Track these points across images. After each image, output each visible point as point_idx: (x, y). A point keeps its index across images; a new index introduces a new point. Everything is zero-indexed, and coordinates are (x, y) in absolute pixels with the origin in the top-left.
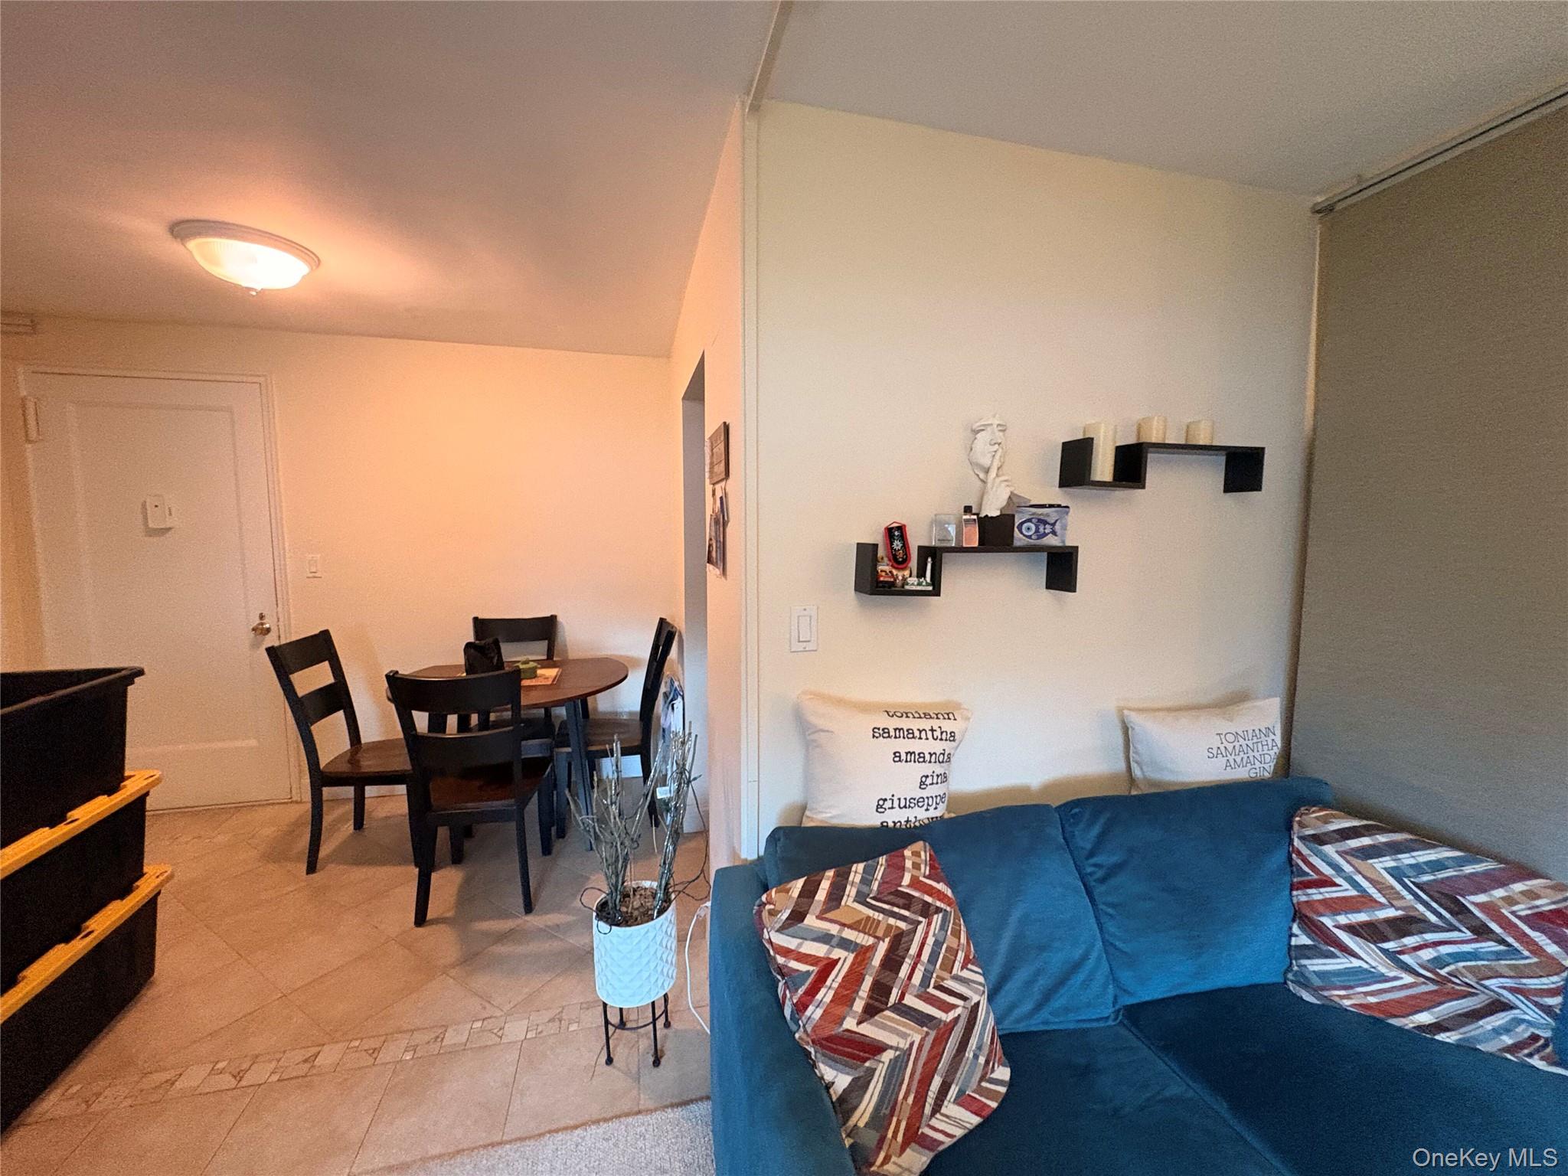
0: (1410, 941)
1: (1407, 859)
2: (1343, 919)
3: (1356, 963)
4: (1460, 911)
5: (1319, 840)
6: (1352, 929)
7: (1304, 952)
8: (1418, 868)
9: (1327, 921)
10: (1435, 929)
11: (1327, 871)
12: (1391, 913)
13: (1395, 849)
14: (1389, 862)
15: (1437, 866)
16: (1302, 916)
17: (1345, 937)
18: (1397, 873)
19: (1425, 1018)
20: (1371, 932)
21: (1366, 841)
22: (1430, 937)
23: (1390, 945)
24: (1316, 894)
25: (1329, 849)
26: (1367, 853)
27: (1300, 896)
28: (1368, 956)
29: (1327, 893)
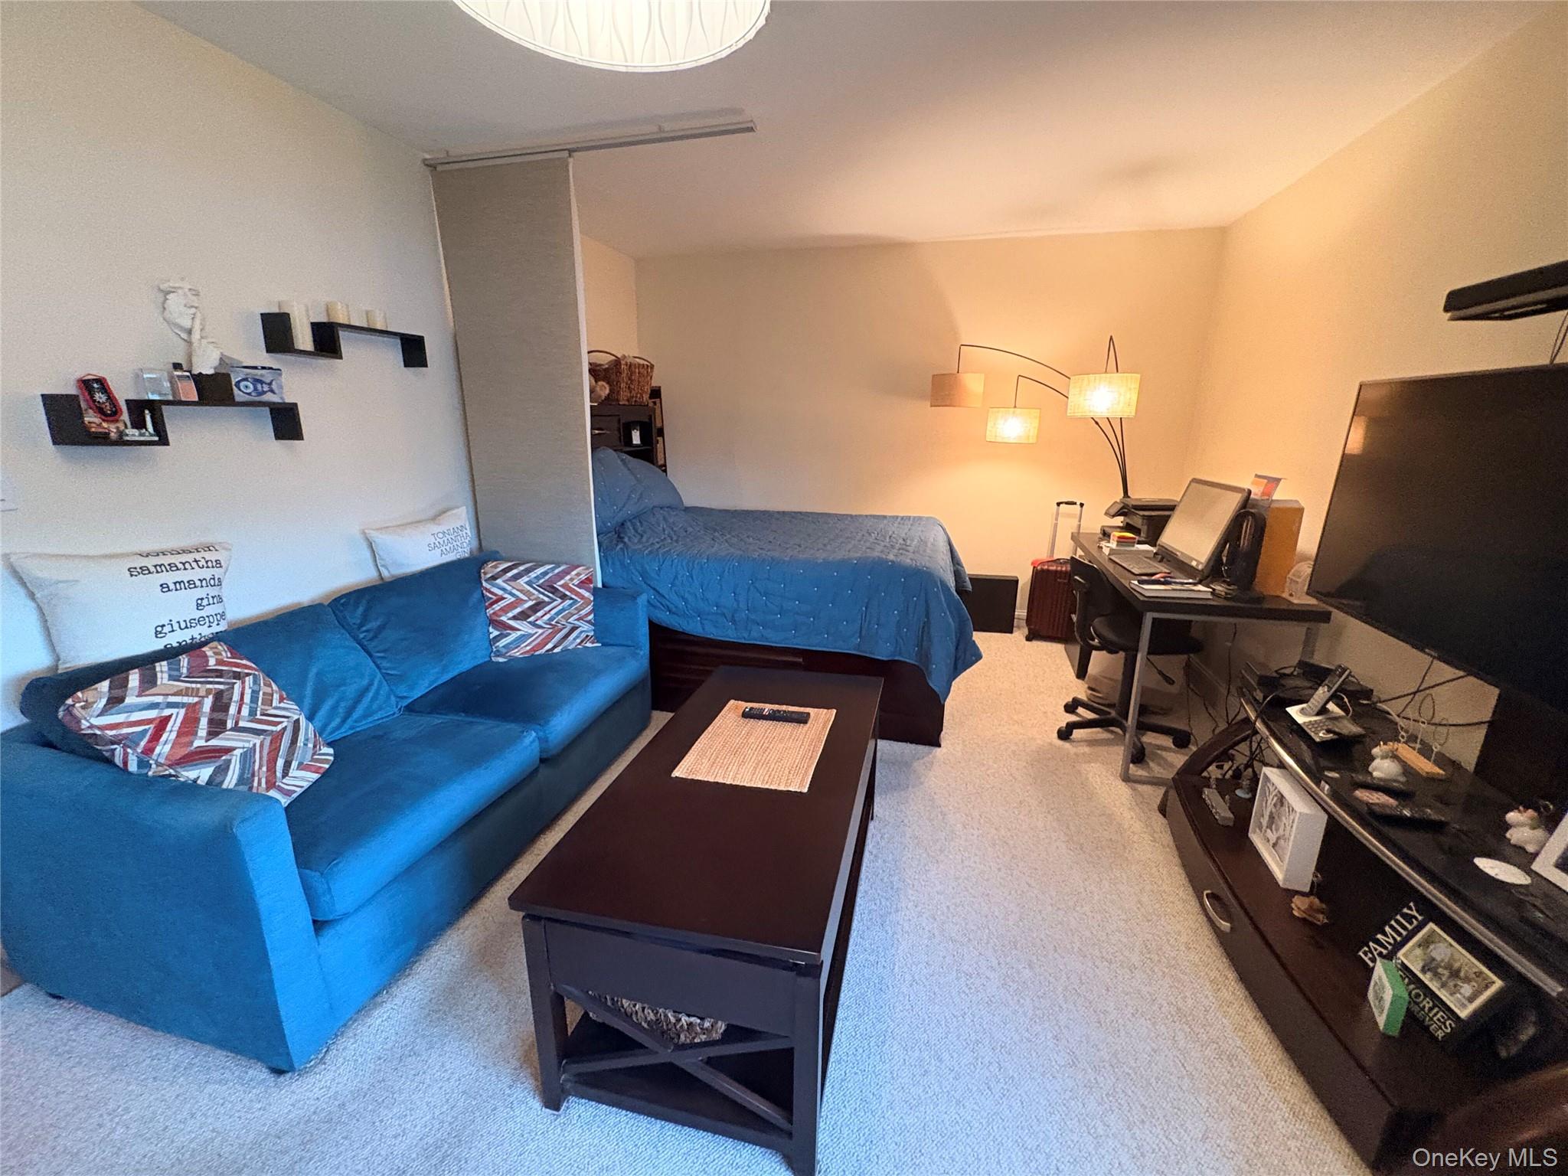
0: (539, 614)
1: (533, 575)
2: (510, 615)
3: (519, 633)
4: (554, 591)
5: (494, 578)
6: (514, 618)
7: (497, 639)
8: (538, 578)
9: (504, 618)
10: (549, 603)
11: (500, 593)
12: (531, 603)
13: (528, 571)
14: (526, 579)
15: (545, 573)
16: (494, 622)
17: (511, 623)
18: (529, 583)
19: (549, 646)
20: (523, 616)
21: (515, 571)
22: (547, 609)
23: (531, 619)
24: (497, 607)
25: (499, 581)
26: (516, 578)
27: (490, 611)
28: (524, 627)
29: (502, 604)
